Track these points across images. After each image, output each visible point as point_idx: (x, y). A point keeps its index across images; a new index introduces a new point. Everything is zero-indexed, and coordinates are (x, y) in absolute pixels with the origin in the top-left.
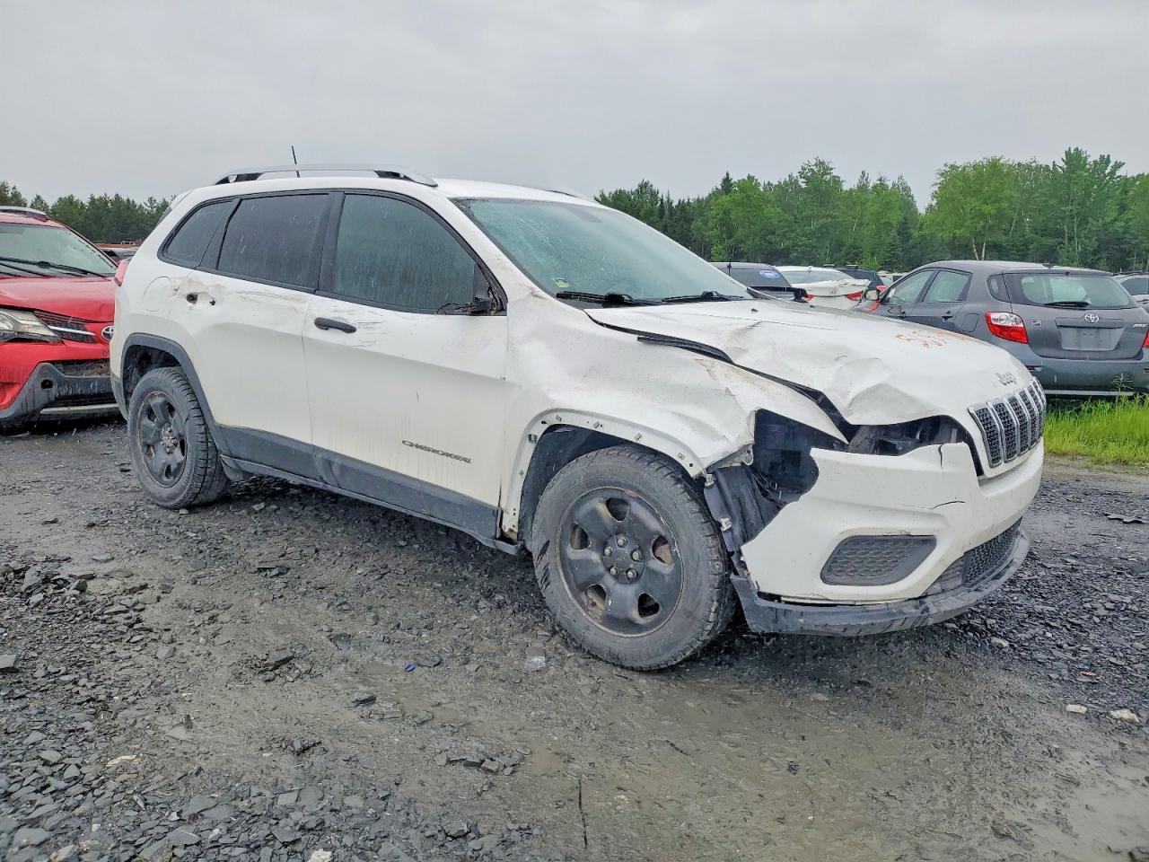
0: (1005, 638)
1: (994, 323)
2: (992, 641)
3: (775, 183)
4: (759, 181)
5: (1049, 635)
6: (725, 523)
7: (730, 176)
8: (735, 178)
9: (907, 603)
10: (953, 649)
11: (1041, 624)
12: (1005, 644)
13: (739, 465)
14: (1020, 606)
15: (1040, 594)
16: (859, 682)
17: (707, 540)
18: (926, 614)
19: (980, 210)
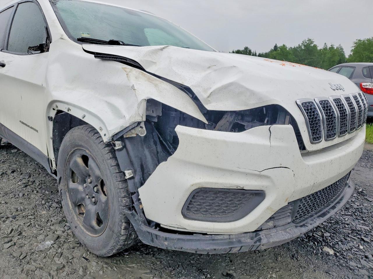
0: (332, 247)
1: (363, 87)
2: (324, 250)
3: (293, 47)
4: (287, 46)
5: (361, 247)
6: (128, 174)
7: (277, 45)
8: (278, 45)
9: (245, 235)
10: (297, 252)
11: (358, 238)
12: (332, 252)
13: (135, 135)
14: (348, 224)
15: (362, 217)
16: (227, 274)
17: (119, 184)
18: (258, 244)
19: (369, 56)
